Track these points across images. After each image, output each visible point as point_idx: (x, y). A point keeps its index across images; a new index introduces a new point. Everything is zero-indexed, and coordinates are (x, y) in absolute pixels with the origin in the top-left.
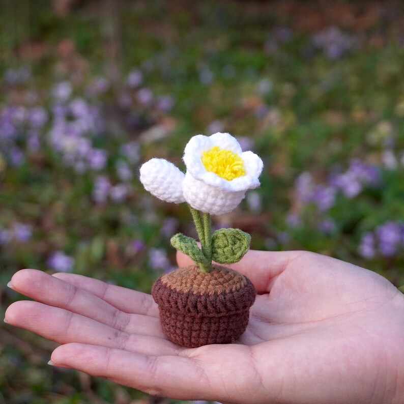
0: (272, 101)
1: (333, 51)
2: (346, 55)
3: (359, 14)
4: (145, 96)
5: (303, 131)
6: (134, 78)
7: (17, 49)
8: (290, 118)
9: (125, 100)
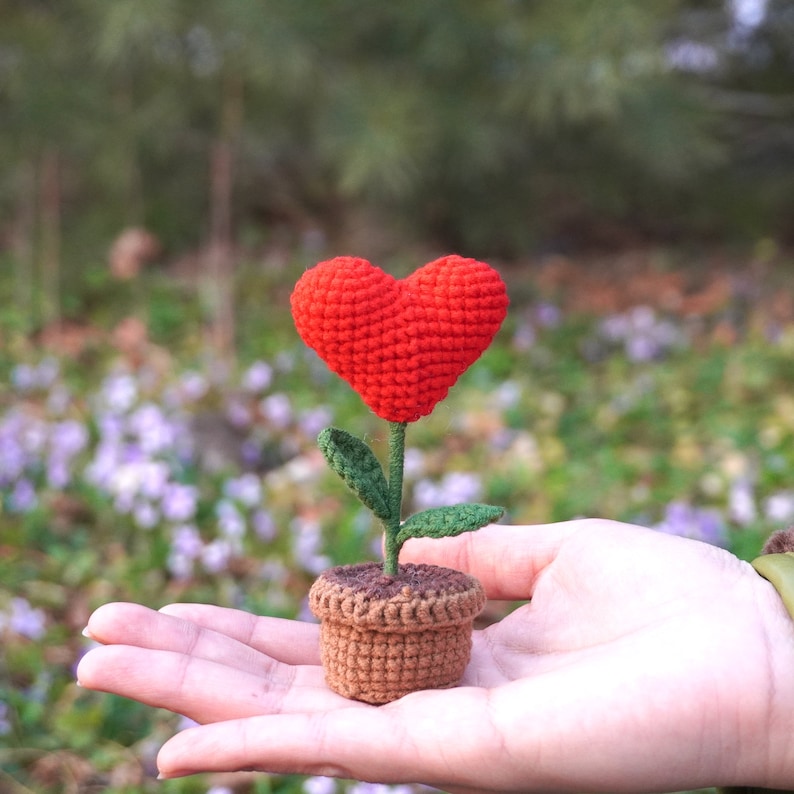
0: (521, 421)
1: (639, 348)
2: (663, 355)
3: (691, 290)
4: (277, 408)
5: (578, 470)
6: (257, 376)
7: (36, 336)
8: (555, 450)
9: (239, 413)
